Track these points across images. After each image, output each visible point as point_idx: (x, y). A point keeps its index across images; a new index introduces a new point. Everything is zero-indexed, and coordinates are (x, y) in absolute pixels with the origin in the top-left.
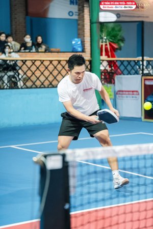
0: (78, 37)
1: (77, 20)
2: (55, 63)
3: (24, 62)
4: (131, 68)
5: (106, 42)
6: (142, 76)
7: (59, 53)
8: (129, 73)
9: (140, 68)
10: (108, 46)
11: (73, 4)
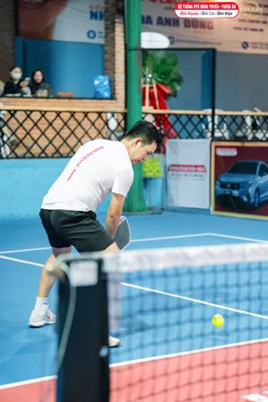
0: (104, 74)
1: (102, 46)
2: (65, 116)
3: (12, 113)
4: (194, 128)
5: (151, 83)
6: (212, 140)
7: (72, 100)
8: (190, 136)
9: (207, 127)
10: (155, 90)
11: (96, 19)
